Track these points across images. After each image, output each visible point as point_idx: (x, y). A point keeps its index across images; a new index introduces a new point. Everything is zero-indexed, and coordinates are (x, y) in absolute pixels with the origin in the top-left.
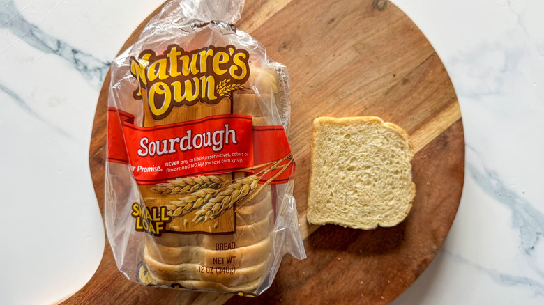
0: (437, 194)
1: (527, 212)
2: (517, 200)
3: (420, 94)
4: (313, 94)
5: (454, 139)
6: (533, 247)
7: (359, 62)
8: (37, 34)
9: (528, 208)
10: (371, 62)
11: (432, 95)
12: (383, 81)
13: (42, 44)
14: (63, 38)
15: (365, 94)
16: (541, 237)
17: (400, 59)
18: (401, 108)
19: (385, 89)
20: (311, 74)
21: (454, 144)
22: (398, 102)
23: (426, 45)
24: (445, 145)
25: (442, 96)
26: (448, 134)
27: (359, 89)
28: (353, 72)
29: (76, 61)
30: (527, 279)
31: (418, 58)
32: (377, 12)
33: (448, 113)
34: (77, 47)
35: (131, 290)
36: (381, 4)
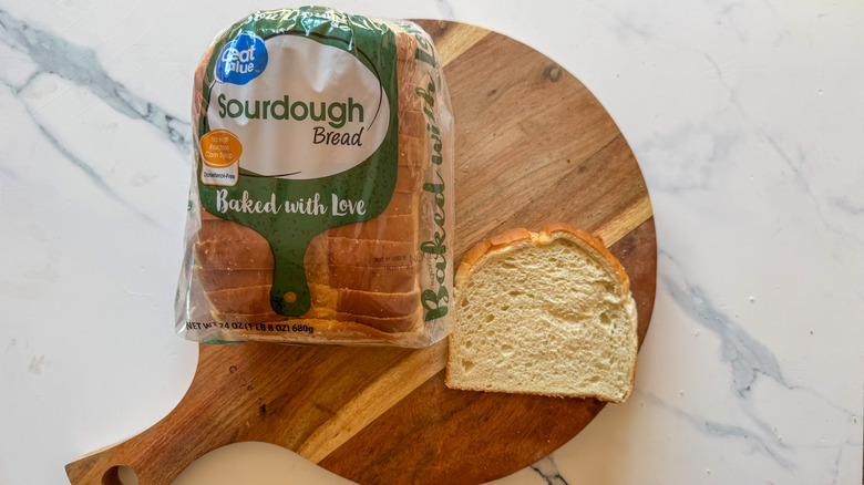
1: (741, 341)
2: (729, 325)
3: (599, 185)
4: (466, 182)
5: (642, 243)
6: (749, 388)
7: (525, 143)
8: (123, 95)
9: (742, 336)
10: (540, 144)
11: (615, 187)
12: (554, 168)
13: (128, 108)
14: (155, 102)
15: (532, 183)
16: (759, 374)
17: (576, 142)
18: (576, 203)
19: (556, 178)
20: (465, 157)
21: (644, 248)
22: (573, 194)
23: (609, 125)
24: (631, 250)
25: (628, 189)
26: (635, 236)
27: (524, 177)
28: (518, 156)
29: (171, 130)
30: (740, 429)
31: (598, 141)
32: (549, 83)
33: (636, 209)
34: (171, 114)
35: (229, 421)
36: (554, 73)
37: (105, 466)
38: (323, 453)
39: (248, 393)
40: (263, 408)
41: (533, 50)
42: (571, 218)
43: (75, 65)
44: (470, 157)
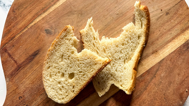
0: (183, 74)
3: (175, 20)
4: (118, 18)
10: (149, 3)
11: (181, 21)
12: (155, 13)
17: (164, 2)
18: (165, 28)
19: (157, 17)
20: (117, 8)
22: (163, 24)
42: (163, 35)
44: (119, 8)
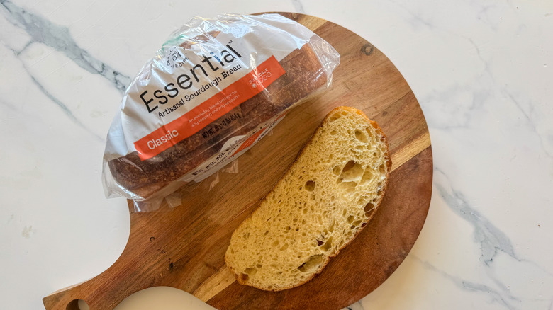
0: (407, 207)
1: (488, 229)
2: (480, 218)
5: (423, 163)
6: (492, 260)
7: (348, 95)
8: (85, 57)
9: (488, 226)
10: (357, 96)
11: (406, 125)
13: (90, 66)
14: (107, 63)
16: (499, 251)
17: (381, 95)
21: (424, 167)
23: (404, 85)
24: (415, 168)
25: (415, 127)
26: (418, 159)
29: (117, 82)
30: (486, 287)
31: (396, 95)
32: (364, 56)
33: (420, 141)
34: (118, 70)
35: (149, 273)
36: (368, 49)
37: (68, 300)
38: (210, 296)
39: (162, 255)
40: (171, 265)
41: (354, 34)
43: (55, 38)
